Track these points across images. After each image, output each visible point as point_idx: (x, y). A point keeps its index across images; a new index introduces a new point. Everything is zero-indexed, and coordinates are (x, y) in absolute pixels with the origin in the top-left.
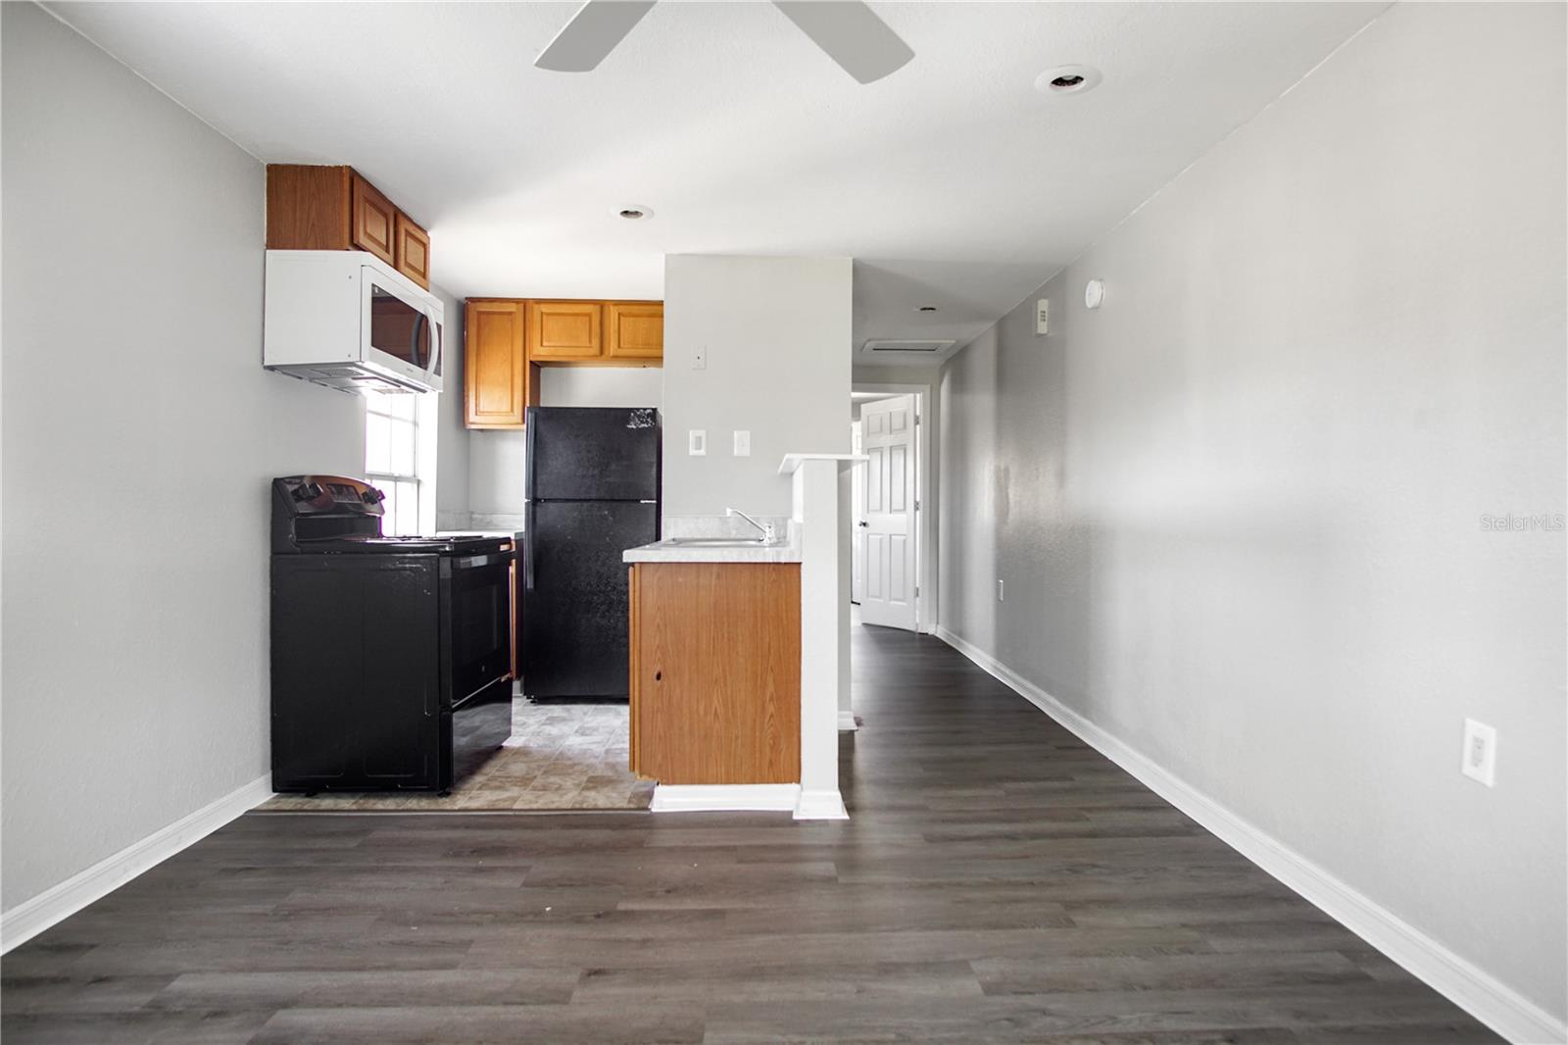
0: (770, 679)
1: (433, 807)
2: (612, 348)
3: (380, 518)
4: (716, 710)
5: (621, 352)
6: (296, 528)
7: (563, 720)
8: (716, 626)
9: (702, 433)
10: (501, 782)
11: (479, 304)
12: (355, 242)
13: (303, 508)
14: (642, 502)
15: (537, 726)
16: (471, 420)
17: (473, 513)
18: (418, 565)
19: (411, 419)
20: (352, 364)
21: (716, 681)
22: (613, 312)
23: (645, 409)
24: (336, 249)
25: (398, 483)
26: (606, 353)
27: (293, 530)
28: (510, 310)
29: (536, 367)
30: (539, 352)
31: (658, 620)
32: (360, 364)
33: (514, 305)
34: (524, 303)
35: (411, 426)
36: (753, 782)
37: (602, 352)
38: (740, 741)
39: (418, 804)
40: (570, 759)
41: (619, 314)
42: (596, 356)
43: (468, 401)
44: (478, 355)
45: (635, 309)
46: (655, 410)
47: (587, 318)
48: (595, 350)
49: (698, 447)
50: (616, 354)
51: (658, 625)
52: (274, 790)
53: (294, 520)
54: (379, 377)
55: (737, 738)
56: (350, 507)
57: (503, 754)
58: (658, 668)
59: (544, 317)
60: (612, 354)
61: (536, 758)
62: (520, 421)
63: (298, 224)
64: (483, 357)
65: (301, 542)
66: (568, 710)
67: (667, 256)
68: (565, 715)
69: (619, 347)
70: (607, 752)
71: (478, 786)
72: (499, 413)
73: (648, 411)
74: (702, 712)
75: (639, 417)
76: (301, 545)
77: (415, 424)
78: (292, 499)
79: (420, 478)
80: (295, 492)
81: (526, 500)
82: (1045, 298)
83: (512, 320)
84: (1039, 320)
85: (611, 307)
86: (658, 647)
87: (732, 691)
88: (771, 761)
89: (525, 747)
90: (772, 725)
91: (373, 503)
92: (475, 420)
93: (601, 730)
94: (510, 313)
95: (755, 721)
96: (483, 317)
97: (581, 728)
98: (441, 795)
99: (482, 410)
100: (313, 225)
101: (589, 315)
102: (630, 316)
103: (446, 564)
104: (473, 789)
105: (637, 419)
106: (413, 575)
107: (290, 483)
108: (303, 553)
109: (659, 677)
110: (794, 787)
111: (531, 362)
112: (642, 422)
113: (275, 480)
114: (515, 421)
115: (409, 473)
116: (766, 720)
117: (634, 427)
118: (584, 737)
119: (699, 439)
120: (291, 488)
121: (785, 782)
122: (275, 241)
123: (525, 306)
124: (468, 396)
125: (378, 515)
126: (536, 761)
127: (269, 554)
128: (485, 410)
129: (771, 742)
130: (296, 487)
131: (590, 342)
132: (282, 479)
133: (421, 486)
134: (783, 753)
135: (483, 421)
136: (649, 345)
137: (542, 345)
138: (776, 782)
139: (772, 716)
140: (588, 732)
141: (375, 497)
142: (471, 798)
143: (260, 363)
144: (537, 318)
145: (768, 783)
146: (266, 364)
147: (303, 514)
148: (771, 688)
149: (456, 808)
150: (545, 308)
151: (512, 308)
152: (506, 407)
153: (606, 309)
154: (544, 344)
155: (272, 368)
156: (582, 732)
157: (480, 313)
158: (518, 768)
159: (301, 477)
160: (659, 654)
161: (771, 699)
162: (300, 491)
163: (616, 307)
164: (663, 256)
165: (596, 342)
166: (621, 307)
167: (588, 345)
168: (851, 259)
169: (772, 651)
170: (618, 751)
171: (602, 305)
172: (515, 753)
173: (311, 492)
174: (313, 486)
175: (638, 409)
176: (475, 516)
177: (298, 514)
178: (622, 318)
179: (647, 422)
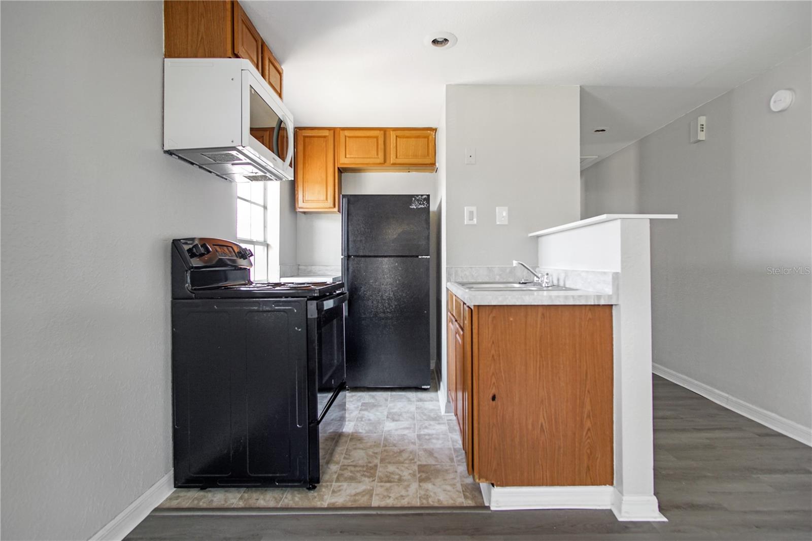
0: (587, 400)
1: (306, 504)
2: (392, 159)
3: (249, 270)
4: (542, 426)
5: (399, 161)
6: (191, 278)
7: (374, 406)
8: (541, 356)
9: (474, 209)
10: (351, 472)
11: (303, 131)
12: (236, 52)
13: (195, 262)
14: (420, 257)
15: (357, 412)
16: (300, 206)
17: (299, 265)
18: (290, 308)
19: (262, 204)
20: (234, 148)
21: (542, 401)
22: (393, 135)
23: (422, 195)
24: (221, 57)
25: (256, 246)
26: (388, 161)
27: (189, 281)
28: (324, 135)
29: (341, 171)
30: (344, 161)
31: (493, 352)
32: (240, 148)
33: (328, 131)
34: (333, 130)
35: (262, 209)
36: (573, 484)
37: (385, 161)
38: (562, 450)
39: (293, 499)
40: (395, 445)
41: (396, 136)
42: (380, 164)
43: (298, 193)
44: (304, 164)
45: (407, 133)
46: (428, 196)
47: (376, 139)
48: (381, 160)
49: (471, 219)
50: (394, 162)
51: (493, 356)
52: (175, 487)
53: (189, 271)
54: (253, 163)
55: (560, 448)
56: (229, 263)
57: (343, 440)
58: (493, 391)
59: (347, 138)
60: (392, 163)
61: (369, 444)
62: (332, 205)
63: (190, 38)
64: (307, 165)
65: (195, 289)
66: (373, 397)
67: (447, 86)
68: (372, 401)
69: (396, 157)
70: (419, 437)
71: (335, 476)
72: (318, 201)
73: (424, 197)
74: (530, 427)
75: (418, 200)
76: (195, 292)
77: (265, 208)
78: (187, 255)
79: (268, 242)
80: (190, 250)
81: (342, 257)
82: (703, 115)
83: (326, 141)
84: (699, 131)
85: (391, 132)
86: (493, 374)
87: (555, 410)
88: (588, 467)
89: (356, 433)
90: (589, 437)
91: (244, 259)
92: (301, 205)
93: (405, 416)
94: (325, 137)
95: (574, 434)
96: (307, 140)
97: (389, 413)
98: (309, 489)
99: (306, 199)
100: (202, 38)
101: (377, 138)
102: (403, 138)
103: (312, 305)
104: (332, 481)
105: (417, 202)
106: (286, 315)
107: (186, 243)
108: (196, 298)
109: (494, 398)
110: (607, 489)
111: (338, 168)
112: (420, 204)
113: (174, 240)
114: (328, 206)
115: (261, 239)
116: (585, 434)
117: (415, 207)
118: (395, 423)
119: (471, 213)
120: (186, 247)
121: (600, 484)
122: (171, 52)
123: (334, 132)
124: (298, 191)
125: (248, 268)
126: (371, 447)
127: (170, 299)
128: (309, 199)
129: (589, 451)
130: (191, 246)
131: (377, 154)
132: (179, 240)
133: (269, 248)
134: (598, 461)
135: (308, 207)
136: (416, 156)
137: (346, 157)
138: (593, 484)
139: (589, 430)
140: (396, 417)
141: (245, 255)
142: (334, 492)
143: (161, 149)
144: (342, 140)
145: (586, 485)
146: (166, 148)
147: (196, 268)
148: (588, 407)
149: (325, 505)
150: (347, 133)
151: (326, 133)
152: (323, 197)
153: (387, 133)
154: (347, 156)
155: (170, 153)
156: (392, 417)
157: (305, 137)
158: (359, 456)
159: (193, 239)
160: (494, 380)
161: (589, 416)
162: (194, 250)
163: (394, 132)
164: (445, 86)
165: (381, 154)
166: (399, 132)
167: (376, 157)
168: (579, 86)
169: (589, 377)
170: (427, 437)
171: (385, 130)
172: (351, 439)
173: (202, 250)
174: (204, 246)
175: (417, 196)
176: (300, 267)
177: (192, 267)
178: (398, 139)
179: (423, 204)
